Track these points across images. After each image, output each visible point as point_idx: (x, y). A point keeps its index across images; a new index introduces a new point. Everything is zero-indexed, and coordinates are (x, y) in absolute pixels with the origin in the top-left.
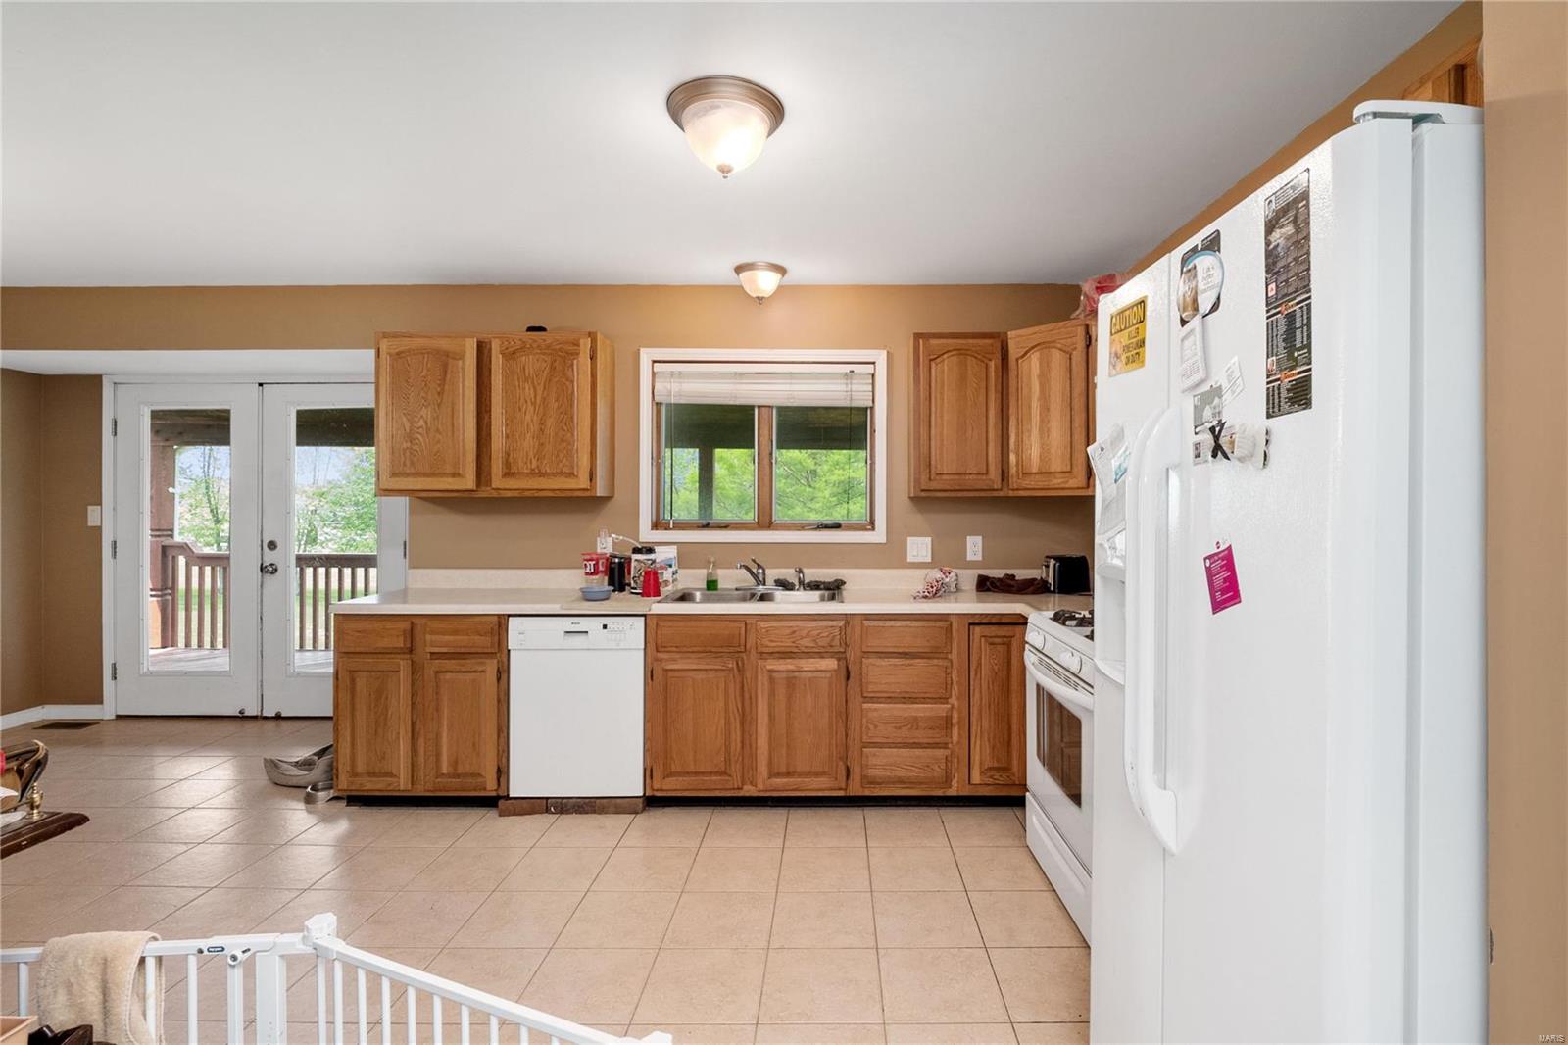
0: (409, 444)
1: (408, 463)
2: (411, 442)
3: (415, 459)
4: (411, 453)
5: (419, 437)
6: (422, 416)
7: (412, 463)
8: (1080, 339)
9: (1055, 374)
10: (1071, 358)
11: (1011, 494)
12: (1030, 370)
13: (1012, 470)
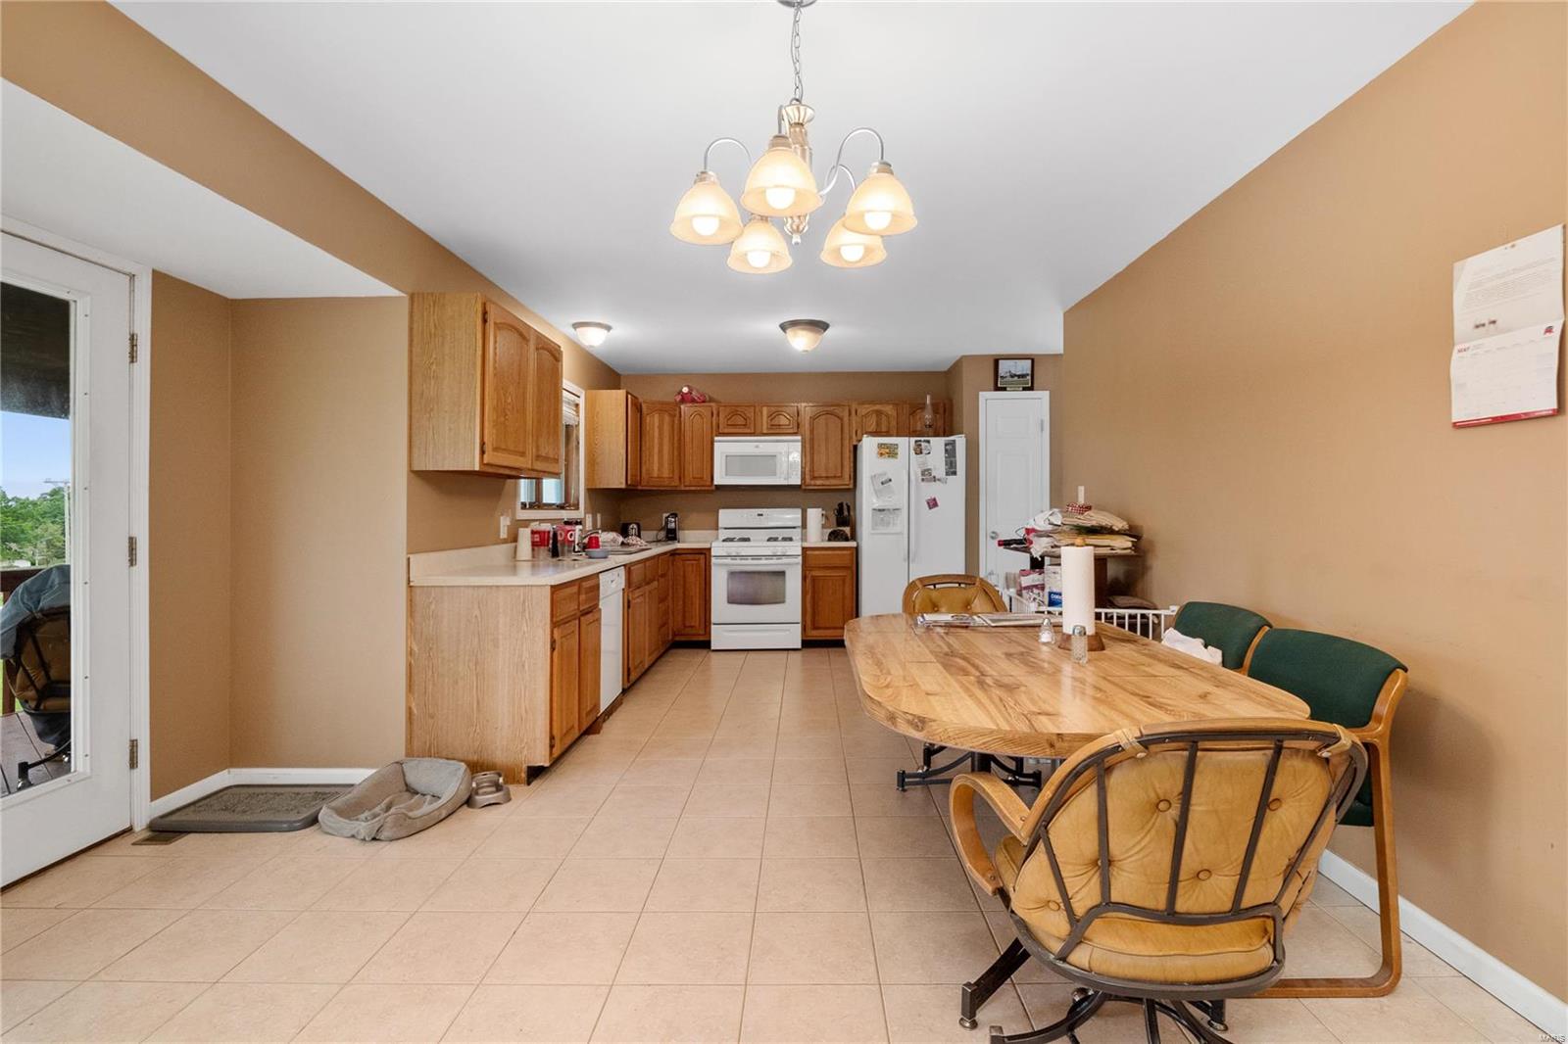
0: (503, 419)
1: (502, 438)
4: (504, 428)
5: (509, 412)
6: (510, 393)
8: (677, 412)
9: (666, 428)
10: (674, 421)
11: (640, 488)
12: (653, 422)
13: (644, 474)
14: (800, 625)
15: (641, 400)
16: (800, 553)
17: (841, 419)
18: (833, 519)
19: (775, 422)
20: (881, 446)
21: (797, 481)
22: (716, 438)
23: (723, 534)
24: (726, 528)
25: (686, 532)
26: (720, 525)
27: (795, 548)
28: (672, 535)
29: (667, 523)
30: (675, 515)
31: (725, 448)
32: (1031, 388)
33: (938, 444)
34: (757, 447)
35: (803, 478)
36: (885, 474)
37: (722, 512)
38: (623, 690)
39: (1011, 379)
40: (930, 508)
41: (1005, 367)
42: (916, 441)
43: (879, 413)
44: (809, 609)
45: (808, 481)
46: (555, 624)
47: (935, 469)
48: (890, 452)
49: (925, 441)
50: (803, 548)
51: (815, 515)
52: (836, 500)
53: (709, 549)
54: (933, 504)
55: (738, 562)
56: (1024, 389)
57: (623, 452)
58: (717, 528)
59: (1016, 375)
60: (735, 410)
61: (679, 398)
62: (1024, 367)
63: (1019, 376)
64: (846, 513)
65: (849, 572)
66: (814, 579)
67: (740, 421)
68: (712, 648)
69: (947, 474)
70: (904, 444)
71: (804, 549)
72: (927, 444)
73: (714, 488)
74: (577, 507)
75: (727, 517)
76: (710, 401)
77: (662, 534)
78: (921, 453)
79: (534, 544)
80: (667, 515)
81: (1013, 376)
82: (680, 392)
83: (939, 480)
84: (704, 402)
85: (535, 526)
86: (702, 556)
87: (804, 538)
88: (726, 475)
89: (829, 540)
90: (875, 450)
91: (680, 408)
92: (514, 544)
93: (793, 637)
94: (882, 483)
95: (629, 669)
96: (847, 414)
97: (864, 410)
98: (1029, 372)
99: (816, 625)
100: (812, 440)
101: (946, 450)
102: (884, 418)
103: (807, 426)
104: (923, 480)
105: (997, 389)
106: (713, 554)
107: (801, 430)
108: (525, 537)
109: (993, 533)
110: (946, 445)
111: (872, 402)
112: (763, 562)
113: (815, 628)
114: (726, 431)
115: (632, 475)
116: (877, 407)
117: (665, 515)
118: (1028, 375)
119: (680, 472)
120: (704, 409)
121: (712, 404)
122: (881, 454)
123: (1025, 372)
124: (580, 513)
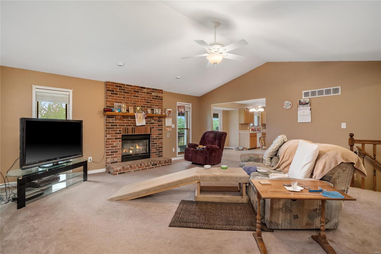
46: (250, 137)
74: (260, 126)
79: (252, 130)
85: (252, 128)
108: (251, 129)
124: (260, 127)
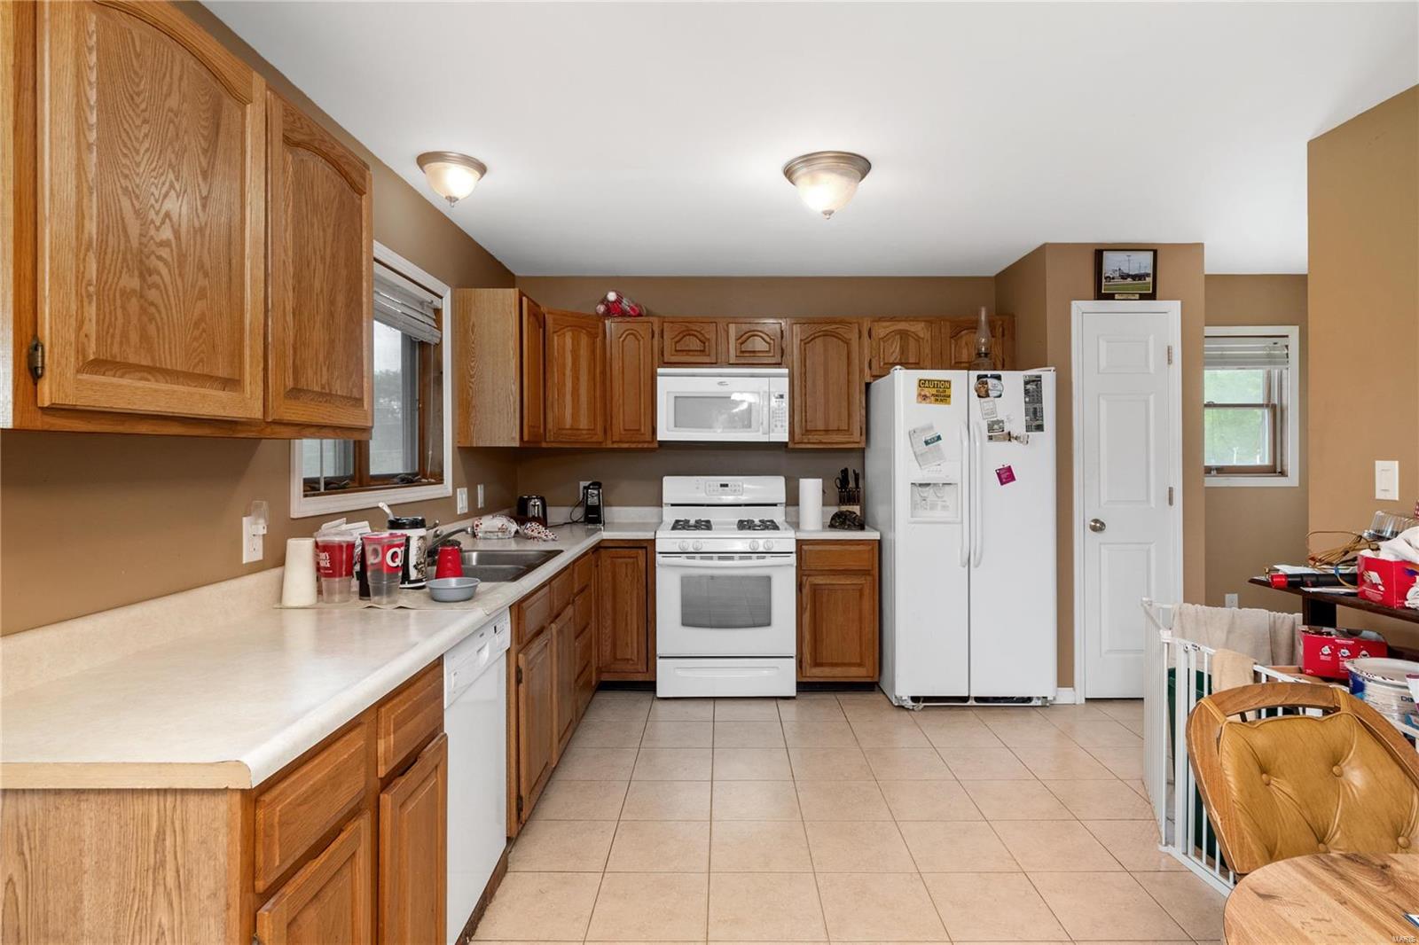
0: (135, 283)
1: (134, 337)
2: (142, 276)
3: (152, 329)
4: (143, 310)
5: (161, 266)
6: (167, 215)
7: (144, 337)
8: (600, 331)
9: (584, 352)
10: (594, 343)
11: (544, 445)
12: (564, 344)
13: (550, 425)
14: (794, 661)
15: (544, 309)
16: (793, 549)
17: (847, 342)
18: (834, 493)
19: (749, 346)
20: (923, 383)
21: (783, 436)
22: (660, 370)
23: (670, 515)
24: (672, 505)
25: (615, 509)
26: (665, 501)
27: (785, 540)
28: (593, 516)
29: (586, 495)
30: (597, 485)
31: (672, 385)
32: (1152, 296)
33: (1013, 381)
34: (721, 383)
35: (792, 433)
36: (931, 428)
37: (667, 481)
38: (509, 839)
39: (1122, 282)
40: (1002, 483)
41: (1112, 262)
42: (979, 377)
43: (904, 334)
44: (807, 636)
45: (797, 438)
47: (1010, 421)
48: (940, 393)
49: (992, 377)
50: (798, 541)
51: (811, 489)
52: (838, 465)
53: (653, 542)
54: (1006, 476)
55: (698, 562)
56: (1143, 297)
57: (515, 388)
58: (660, 504)
59: (1129, 276)
60: (687, 329)
61: (601, 308)
62: (1142, 262)
63: (1134, 277)
64: (852, 484)
65: (869, 578)
66: (815, 589)
67: (694, 344)
68: (659, 694)
69: (1029, 429)
70: (961, 381)
71: (800, 543)
72: (995, 381)
73: (656, 445)
74: (440, 480)
75: (675, 488)
76: (647, 316)
77: (579, 513)
78: (988, 396)
80: (587, 483)
81: (1124, 277)
82: (604, 301)
83: (1016, 438)
84: (640, 315)
86: (641, 552)
87: (796, 525)
88: (676, 426)
89: (832, 526)
90: (914, 389)
91: (604, 325)
92: (276, 572)
93: (783, 679)
94: (927, 443)
95: (519, 798)
96: (857, 336)
97: (881, 330)
98: (1150, 271)
99: (818, 661)
100: (804, 374)
101: (1027, 392)
102: (912, 343)
103: (796, 351)
104: (990, 438)
105: (1100, 296)
106: (658, 549)
107: (787, 358)
108: (301, 552)
109: (1096, 521)
110: (1026, 383)
111: (892, 319)
112: (736, 563)
113: (817, 664)
114: (674, 359)
115: (529, 427)
116: (902, 326)
117: (583, 484)
118: (1148, 275)
119: (606, 421)
120: (641, 328)
121: (651, 319)
122: (925, 397)
123: (1142, 272)
124: (445, 489)
